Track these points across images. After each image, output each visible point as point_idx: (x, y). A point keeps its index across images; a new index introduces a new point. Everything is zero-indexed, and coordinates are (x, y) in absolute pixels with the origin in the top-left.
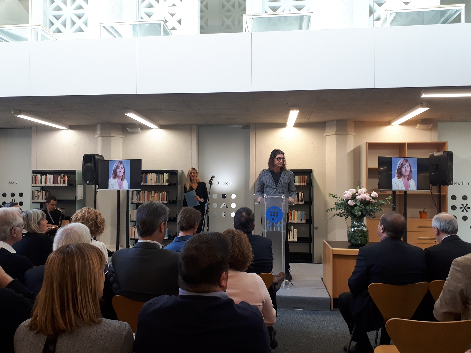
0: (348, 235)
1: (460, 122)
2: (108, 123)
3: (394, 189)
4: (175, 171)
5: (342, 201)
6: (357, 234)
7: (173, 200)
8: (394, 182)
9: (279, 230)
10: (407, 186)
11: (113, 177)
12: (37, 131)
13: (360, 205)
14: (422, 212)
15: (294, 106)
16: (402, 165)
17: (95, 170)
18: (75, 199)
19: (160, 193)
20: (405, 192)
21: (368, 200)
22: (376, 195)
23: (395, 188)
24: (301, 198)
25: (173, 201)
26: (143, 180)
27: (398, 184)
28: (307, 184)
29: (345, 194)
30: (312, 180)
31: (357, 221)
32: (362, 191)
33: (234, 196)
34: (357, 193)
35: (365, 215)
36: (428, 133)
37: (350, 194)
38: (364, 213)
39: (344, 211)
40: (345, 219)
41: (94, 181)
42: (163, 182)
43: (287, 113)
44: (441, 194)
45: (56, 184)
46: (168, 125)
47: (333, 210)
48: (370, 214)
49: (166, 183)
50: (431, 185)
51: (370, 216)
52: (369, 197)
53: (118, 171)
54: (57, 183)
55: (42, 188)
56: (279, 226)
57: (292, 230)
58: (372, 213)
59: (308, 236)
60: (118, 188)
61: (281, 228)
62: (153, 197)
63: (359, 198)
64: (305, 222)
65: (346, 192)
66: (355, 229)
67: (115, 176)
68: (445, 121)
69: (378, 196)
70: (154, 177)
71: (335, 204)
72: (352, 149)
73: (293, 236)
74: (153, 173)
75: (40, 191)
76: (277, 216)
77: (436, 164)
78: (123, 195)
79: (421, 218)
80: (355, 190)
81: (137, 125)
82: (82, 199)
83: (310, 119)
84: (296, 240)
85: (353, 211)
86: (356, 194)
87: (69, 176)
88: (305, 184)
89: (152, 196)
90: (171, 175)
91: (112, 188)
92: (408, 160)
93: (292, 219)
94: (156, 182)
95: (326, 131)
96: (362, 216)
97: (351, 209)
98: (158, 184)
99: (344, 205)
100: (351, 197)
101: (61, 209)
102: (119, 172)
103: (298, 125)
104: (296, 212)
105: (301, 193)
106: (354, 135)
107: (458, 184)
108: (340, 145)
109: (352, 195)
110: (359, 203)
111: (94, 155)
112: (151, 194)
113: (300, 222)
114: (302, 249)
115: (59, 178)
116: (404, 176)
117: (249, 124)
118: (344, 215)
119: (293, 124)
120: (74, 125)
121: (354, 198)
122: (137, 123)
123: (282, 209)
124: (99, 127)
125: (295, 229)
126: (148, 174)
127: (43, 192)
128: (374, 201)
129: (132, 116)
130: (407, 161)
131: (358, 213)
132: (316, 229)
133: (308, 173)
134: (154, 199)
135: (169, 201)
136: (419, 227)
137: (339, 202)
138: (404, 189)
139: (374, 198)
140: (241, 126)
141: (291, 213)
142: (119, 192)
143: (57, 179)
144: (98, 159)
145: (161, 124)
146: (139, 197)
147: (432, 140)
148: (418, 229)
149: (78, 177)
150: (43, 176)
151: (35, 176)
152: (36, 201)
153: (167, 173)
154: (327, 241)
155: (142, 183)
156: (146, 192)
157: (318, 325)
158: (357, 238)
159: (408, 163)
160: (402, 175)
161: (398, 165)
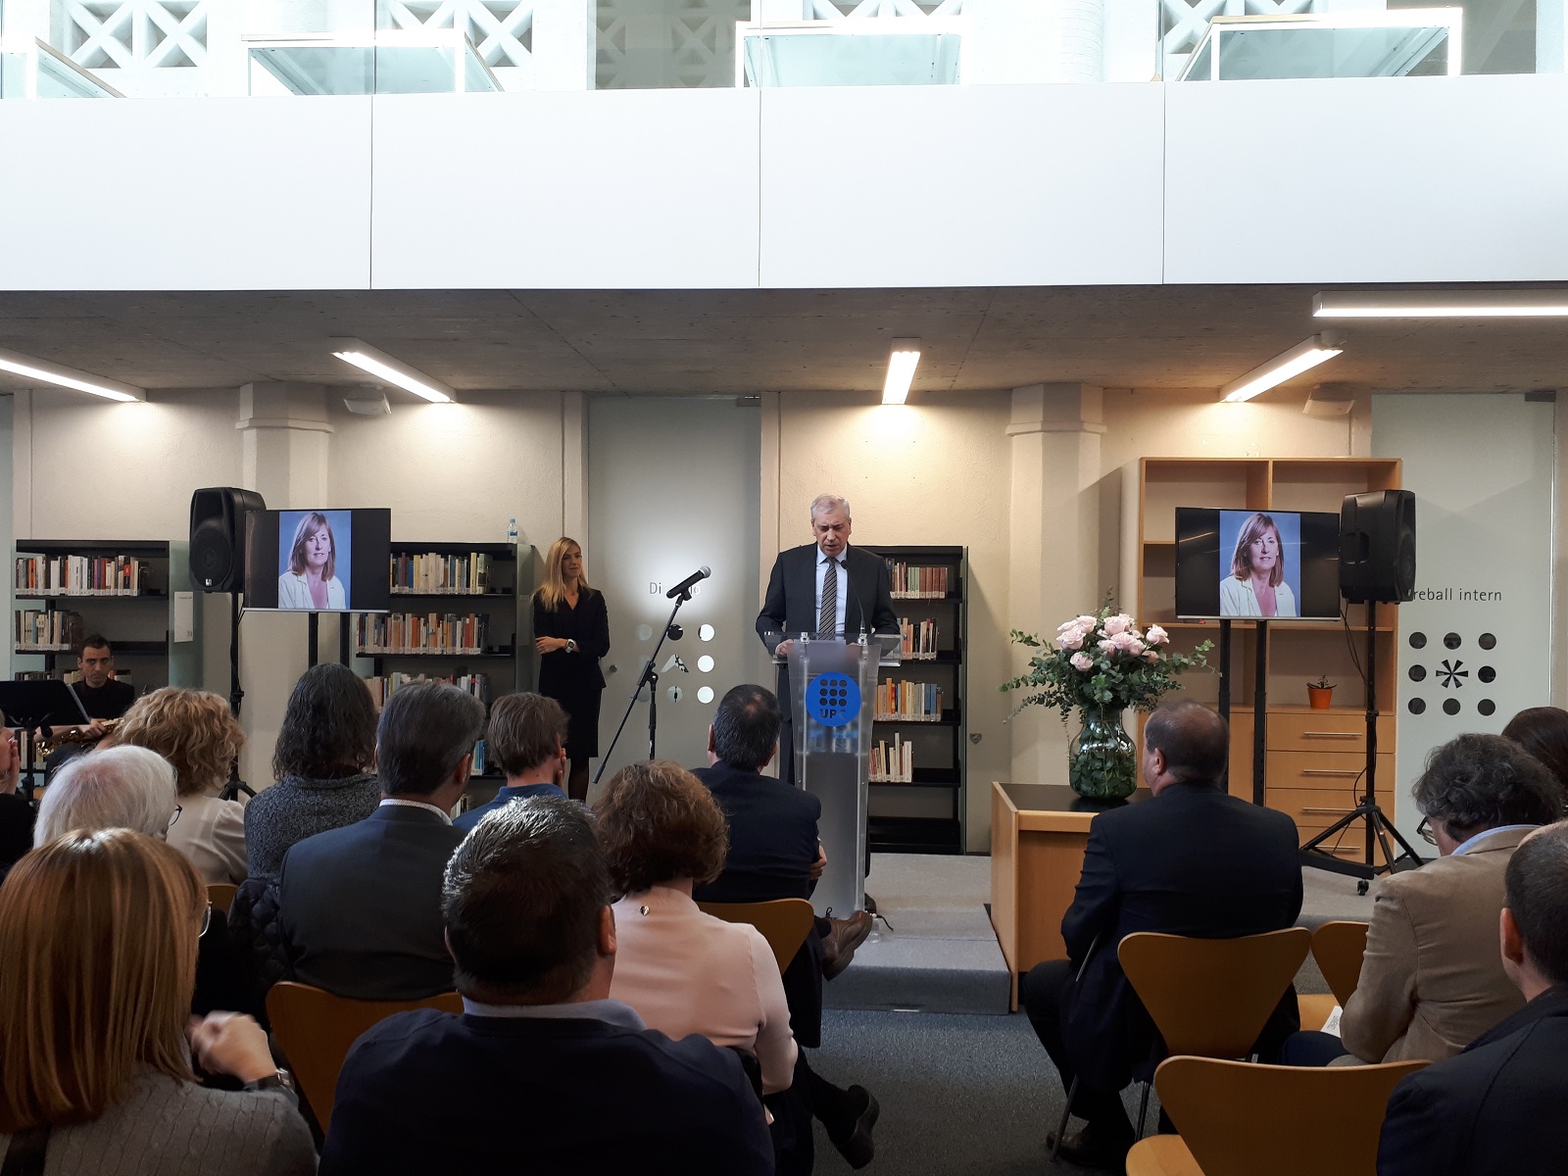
0: (1072, 766)
1: (1443, 393)
2: (280, 380)
3: (1224, 614)
4: (509, 548)
5: (1054, 656)
6: (1098, 765)
7: (502, 644)
8: (1227, 593)
9: (848, 748)
10: (1266, 603)
11: (295, 569)
12: (31, 410)
13: (1112, 668)
14: (1318, 687)
15: (905, 338)
16: (1254, 536)
17: (233, 540)
18: (167, 639)
19: (459, 624)
21: (1135, 651)
22: (1161, 637)
23: (1228, 610)
24: (928, 640)
25: (503, 649)
26: (400, 576)
27: (1238, 598)
28: (948, 595)
29: (1064, 630)
30: (964, 583)
31: (1099, 720)
32: (1117, 623)
33: (707, 633)
34: (1103, 628)
35: (1125, 701)
36: (1340, 430)
37: (1079, 632)
38: (1123, 696)
39: (1059, 688)
40: (1062, 714)
41: (231, 580)
42: (468, 586)
43: (884, 358)
44: (1377, 629)
45: (99, 587)
46: (484, 390)
47: (1023, 684)
48: (1140, 699)
49: (478, 588)
50: (1343, 601)
51: (1141, 707)
52: (1140, 643)
53: (311, 546)
54: (102, 585)
55: (52, 603)
56: (848, 736)
57: (897, 744)
58: (1147, 695)
59: (950, 766)
60: (311, 607)
61: (855, 741)
62: (434, 634)
63: (1107, 646)
64: (939, 719)
65: (1065, 625)
66: (1092, 749)
67: (302, 563)
68: (1396, 391)
69: (1168, 641)
70: (437, 567)
71: (1032, 664)
72: (1096, 478)
73: (900, 764)
74: (432, 555)
75: (43, 613)
76: (843, 703)
77: (1363, 534)
78: (327, 630)
79: (1313, 705)
80: (1095, 619)
81: (379, 388)
82: (190, 639)
83: (959, 380)
84: (908, 778)
85: (1087, 689)
86: (1100, 632)
87: (144, 561)
88: (942, 595)
89: (428, 630)
90: (495, 558)
91: (290, 606)
92: (1272, 517)
93: (897, 710)
94: (443, 586)
95: (1012, 419)
96: (1116, 706)
97: (1082, 682)
98: (449, 590)
99: (1059, 670)
100: (1082, 642)
102: (314, 551)
103: (919, 397)
104: (909, 686)
105: (928, 625)
106: (1102, 435)
107: (1431, 595)
108: (1057, 466)
109: (1084, 635)
110: (1108, 662)
111: (228, 493)
112: (425, 624)
113: (923, 718)
114: (930, 805)
115: (110, 569)
116: (1259, 572)
117: (759, 393)
118: (1060, 700)
119: (904, 395)
120: (164, 386)
121: (1092, 645)
122: (380, 384)
123: (857, 680)
124: (247, 394)
125: (906, 743)
126: (415, 556)
127: (52, 617)
128: (1157, 656)
129: (360, 361)
130: (1268, 522)
131: (1102, 697)
132: (976, 741)
133: (951, 558)
134: (436, 640)
135: (488, 650)
136: (1308, 737)
137: (1045, 658)
138: (1257, 613)
139: (1155, 647)
140: (734, 398)
141: (895, 690)
142: (313, 618)
143: (103, 572)
144: (245, 507)
145: (461, 386)
146: (386, 634)
147: (1353, 453)
148: (1303, 741)
149: (177, 567)
150: (52, 562)
151: (27, 562)
152: (29, 645)
153: (481, 555)
154: (1006, 787)
155: (394, 586)
156: (409, 616)
157: (967, 1063)
158: (1099, 776)
159: (1270, 528)
160: (1253, 568)
161: (1241, 533)
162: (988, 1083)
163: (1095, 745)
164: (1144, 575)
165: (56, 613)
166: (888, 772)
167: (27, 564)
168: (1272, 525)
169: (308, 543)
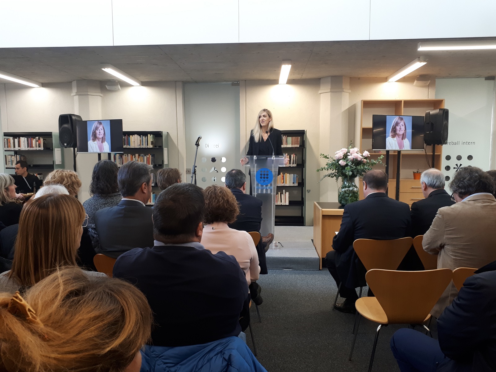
0: (339, 196)
1: (458, 78)
2: (85, 79)
3: (387, 149)
4: (160, 133)
5: (334, 161)
6: (347, 195)
7: (160, 164)
8: (388, 142)
9: (269, 192)
10: (401, 145)
11: (93, 139)
12: (5, 91)
13: (352, 165)
14: (416, 173)
15: (287, 60)
16: (397, 124)
17: (73, 132)
18: (53, 164)
19: (145, 157)
20: (399, 152)
21: (359, 159)
22: (368, 154)
23: (388, 147)
24: (294, 160)
26: (126, 142)
27: (392, 144)
28: (300, 146)
29: (337, 153)
30: (305, 142)
31: (348, 181)
32: (354, 150)
33: (224, 160)
34: (349, 152)
35: (356, 175)
36: (425, 90)
37: (342, 153)
38: (355, 173)
39: (335, 171)
40: (336, 179)
41: (73, 144)
42: (148, 145)
43: (279, 67)
44: (435, 154)
45: (31, 147)
46: (150, 81)
47: (324, 170)
48: (361, 174)
49: (151, 146)
50: (425, 145)
51: (361, 176)
52: (361, 157)
53: (97, 132)
54: (32, 147)
55: (16, 153)
56: (269, 188)
57: (284, 193)
58: (363, 173)
59: (300, 200)
60: (99, 151)
61: (271, 190)
63: (351, 158)
64: (297, 185)
65: (338, 152)
67: (95, 137)
68: (444, 78)
69: (370, 156)
70: (138, 140)
71: (327, 165)
72: (347, 107)
73: (285, 199)
74: (136, 136)
75: (13, 156)
76: (267, 178)
77: (432, 123)
79: (415, 178)
80: (347, 149)
81: (117, 81)
82: (61, 163)
83: (303, 75)
84: (287, 203)
85: (344, 171)
86: (348, 154)
87: (45, 138)
88: (298, 146)
90: (155, 136)
91: (92, 151)
92: (403, 118)
93: (284, 183)
94: (140, 145)
95: (321, 88)
96: (353, 176)
97: (342, 169)
98: (142, 147)
99: (335, 166)
100: (343, 157)
101: (39, 174)
103: (291, 82)
104: (288, 175)
105: (294, 156)
106: (349, 93)
107: (453, 143)
108: (335, 103)
109: (343, 154)
110: (351, 163)
111: (70, 116)
112: (135, 158)
113: (292, 185)
114: (294, 212)
115: (34, 141)
116: (399, 135)
117: (238, 81)
118: (335, 175)
119: (286, 81)
120: (48, 82)
121: (346, 158)
123: (272, 171)
124: (74, 84)
125: (287, 193)
126: (130, 136)
127: (17, 157)
128: (366, 161)
129: (110, 71)
130: (402, 119)
131: (349, 174)
132: (309, 192)
133: (301, 134)
135: (155, 165)
136: (413, 188)
137: (331, 163)
138: (398, 148)
139: (366, 158)
140: (231, 83)
141: (283, 176)
142: (99, 155)
143: (32, 142)
144: (76, 120)
145: (143, 80)
146: (122, 161)
147: (429, 97)
148: (411, 189)
149: (55, 140)
150: (15, 139)
151: (7, 139)
152: (9, 166)
153: (151, 135)
154: (318, 203)
155: (124, 145)
156: (129, 155)
157: (306, 284)
158: (347, 198)
159: (402, 121)
160: (397, 134)
161: (393, 123)
162: (313, 289)
163: (346, 189)
164: (362, 139)
165: (18, 155)
166: (281, 202)
167: (7, 140)
168: (403, 120)
169: (97, 131)
